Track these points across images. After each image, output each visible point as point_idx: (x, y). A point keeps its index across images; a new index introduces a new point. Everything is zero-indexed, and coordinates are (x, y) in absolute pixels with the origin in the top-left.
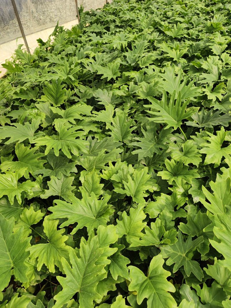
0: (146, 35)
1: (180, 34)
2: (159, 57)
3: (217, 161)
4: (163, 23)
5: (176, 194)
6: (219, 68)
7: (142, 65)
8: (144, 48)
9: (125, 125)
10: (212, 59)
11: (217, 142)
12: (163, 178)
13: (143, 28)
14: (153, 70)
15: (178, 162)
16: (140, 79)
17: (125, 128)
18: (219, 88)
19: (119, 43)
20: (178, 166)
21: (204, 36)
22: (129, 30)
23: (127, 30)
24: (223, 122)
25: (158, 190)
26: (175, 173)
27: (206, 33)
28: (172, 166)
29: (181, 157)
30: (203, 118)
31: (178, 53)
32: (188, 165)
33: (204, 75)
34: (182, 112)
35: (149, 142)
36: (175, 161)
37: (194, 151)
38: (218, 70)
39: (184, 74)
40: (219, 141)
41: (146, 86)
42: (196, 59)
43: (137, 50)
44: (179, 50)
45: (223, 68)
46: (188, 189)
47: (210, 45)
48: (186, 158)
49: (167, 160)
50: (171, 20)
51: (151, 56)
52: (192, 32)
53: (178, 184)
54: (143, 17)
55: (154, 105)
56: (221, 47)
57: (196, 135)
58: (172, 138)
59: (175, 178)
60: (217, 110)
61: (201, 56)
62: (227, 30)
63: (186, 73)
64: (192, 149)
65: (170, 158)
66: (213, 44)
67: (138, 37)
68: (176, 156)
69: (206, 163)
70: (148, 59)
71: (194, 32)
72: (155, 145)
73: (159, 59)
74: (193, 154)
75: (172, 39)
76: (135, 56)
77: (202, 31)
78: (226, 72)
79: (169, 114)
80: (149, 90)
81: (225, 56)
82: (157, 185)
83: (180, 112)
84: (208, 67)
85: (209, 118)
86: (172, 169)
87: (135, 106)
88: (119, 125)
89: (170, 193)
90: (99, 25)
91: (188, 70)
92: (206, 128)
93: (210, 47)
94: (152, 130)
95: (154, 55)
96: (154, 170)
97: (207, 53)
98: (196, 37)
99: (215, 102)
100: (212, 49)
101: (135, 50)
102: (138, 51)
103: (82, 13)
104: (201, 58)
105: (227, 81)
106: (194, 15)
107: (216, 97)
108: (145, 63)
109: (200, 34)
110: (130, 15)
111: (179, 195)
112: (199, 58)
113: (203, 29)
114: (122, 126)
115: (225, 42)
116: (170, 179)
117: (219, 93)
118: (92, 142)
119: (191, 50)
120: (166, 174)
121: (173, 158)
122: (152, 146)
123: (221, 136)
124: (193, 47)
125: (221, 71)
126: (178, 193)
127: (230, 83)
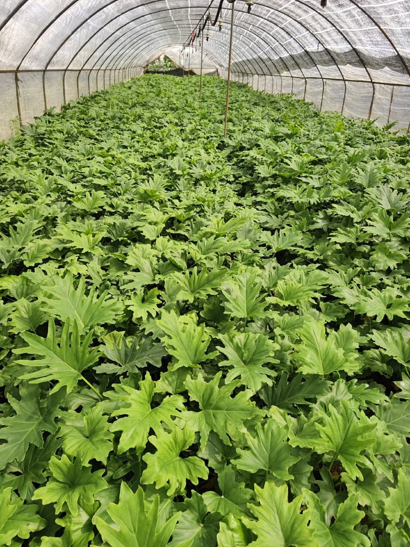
0: (39, 209)
1: (97, 206)
2: (60, 247)
3: (140, 442)
4: (72, 187)
5: (69, 532)
6: (151, 264)
7: (30, 261)
8: (32, 233)
10: (141, 248)
12: (44, 503)
13: (38, 195)
14: (43, 274)
15: (75, 458)
16: (19, 291)
18: (152, 296)
20: (75, 466)
21: (136, 209)
22: (14, 196)
23: (11, 195)
24: (154, 358)
25: (41, 528)
26: (72, 481)
27: (139, 202)
28: (65, 469)
29: (79, 447)
30: (126, 355)
31: (91, 238)
32: (90, 462)
33: (131, 275)
34: (84, 352)
35: (26, 421)
36: (69, 457)
37: (102, 428)
38: (151, 266)
39: (102, 272)
41: (26, 306)
42: (122, 247)
43: (20, 235)
44: (91, 235)
45: (159, 262)
46: (95, 511)
47: (139, 226)
48: (89, 445)
49: (54, 459)
50: (87, 181)
51: (45, 246)
52: (117, 203)
53: (73, 509)
54: (39, 176)
55: (34, 346)
56: (156, 228)
58: (74, 401)
59: (68, 496)
60: (151, 334)
61: (129, 241)
62: (169, 198)
63: (106, 270)
64: (100, 425)
65: (60, 452)
66: (143, 223)
67: (26, 211)
68: (72, 445)
69: (120, 450)
70: (40, 249)
71: (119, 202)
72: (40, 424)
73: (60, 249)
74: (101, 436)
75: (84, 215)
76: (13, 247)
77: (132, 200)
78: (164, 267)
79: (62, 359)
80: (33, 313)
81: (162, 241)
83: (80, 355)
84: (137, 262)
85: (134, 353)
86: (64, 475)
89: (60, 532)
91: (108, 266)
92: (130, 373)
93: (139, 229)
94: (31, 396)
95: (51, 244)
96: (33, 483)
97: (137, 237)
98: (123, 210)
100: (142, 232)
101: (15, 235)
102: (21, 239)
104: (129, 244)
105: (164, 282)
106: (125, 173)
107: (148, 312)
108: (34, 257)
109: (130, 206)
110: (17, 171)
111: (76, 531)
112: (126, 245)
113: (135, 196)
115: (162, 219)
116: (59, 499)
117: (153, 303)
119: (114, 232)
121: (65, 450)
122: (32, 429)
123: (148, 390)
124: (117, 227)
125: (156, 267)
127: (170, 284)
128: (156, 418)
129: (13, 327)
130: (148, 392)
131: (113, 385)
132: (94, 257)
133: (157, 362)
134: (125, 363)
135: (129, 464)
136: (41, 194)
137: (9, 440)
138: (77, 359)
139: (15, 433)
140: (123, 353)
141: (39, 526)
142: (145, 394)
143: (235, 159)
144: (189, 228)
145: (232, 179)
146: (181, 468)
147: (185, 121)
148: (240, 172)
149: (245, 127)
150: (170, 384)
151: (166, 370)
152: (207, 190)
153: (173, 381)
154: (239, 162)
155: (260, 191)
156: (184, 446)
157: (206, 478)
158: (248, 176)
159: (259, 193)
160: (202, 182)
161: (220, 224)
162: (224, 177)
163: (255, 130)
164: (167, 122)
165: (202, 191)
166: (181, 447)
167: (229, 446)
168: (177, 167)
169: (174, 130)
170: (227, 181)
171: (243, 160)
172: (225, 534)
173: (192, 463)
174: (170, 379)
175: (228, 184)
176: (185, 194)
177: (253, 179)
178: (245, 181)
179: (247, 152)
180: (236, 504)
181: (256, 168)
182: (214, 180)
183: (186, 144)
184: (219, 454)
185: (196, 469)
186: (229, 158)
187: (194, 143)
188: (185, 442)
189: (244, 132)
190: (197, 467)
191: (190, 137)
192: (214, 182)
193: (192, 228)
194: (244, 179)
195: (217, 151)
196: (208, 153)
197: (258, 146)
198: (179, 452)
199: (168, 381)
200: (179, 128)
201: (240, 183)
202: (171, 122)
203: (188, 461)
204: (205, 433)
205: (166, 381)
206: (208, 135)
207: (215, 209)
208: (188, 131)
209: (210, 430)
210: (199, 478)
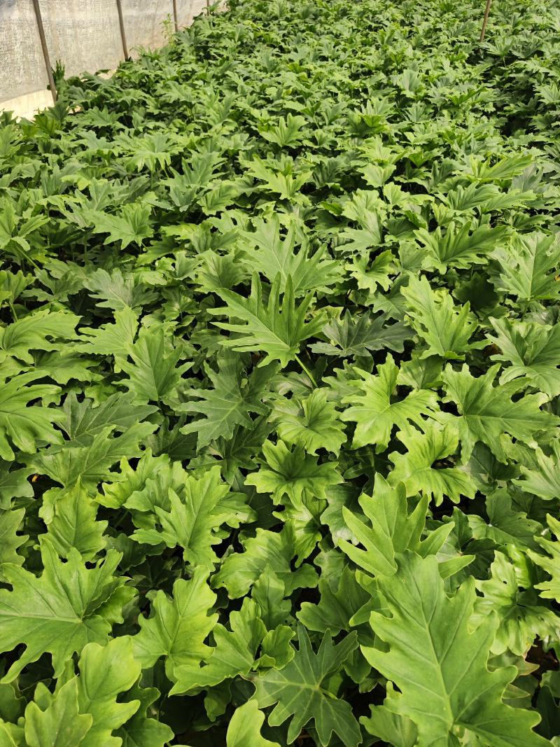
0: (217, 140)
1: (294, 139)
2: (249, 191)
3: (381, 438)
4: (255, 113)
5: (291, 528)
6: (379, 218)
7: (209, 209)
8: (211, 169)
9: (163, 360)
10: (364, 196)
11: (379, 390)
12: (259, 491)
13: (211, 123)
14: (232, 222)
15: (294, 445)
16: (202, 243)
17: (165, 366)
18: (382, 263)
19: (151, 157)
20: (295, 456)
21: (348, 145)
22: (178, 126)
23: (174, 125)
24: (393, 341)
25: (252, 521)
26: (289, 474)
27: (353, 137)
28: (281, 457)
29: (299, 433)
30: (350, 334)
31: (291, 181)
32: (317, 451)
33: (349, 233)
34: (299, 322)
35: (226, 398)
36: (287, 444)
37: (329, 416)
38: (379, 222)
39: (306, 229)
40: (385, 387)
41: (215, 260)
42: (332, 197)
43: (196, 172)
44: (291, 176)
45: (389, 217)
46: (321, 510)
47: (359, 167)
48: (312, 434)
49: (267, 443)
50: (276, 106)
51: (229, 188)
52: (321, 136)
53: (296, 502)
54: (210, 97)
55: (234, 308)
56: (383, 170)
57: (335, 375)
58: (281, 385)
59: (288, 488)
60: (381, 312)
61: (342, 189)
62: (397, 131)
63: (311, 227)
64: (325, 412)
65: (274, 438)
66: (364, 164)
67: (200, 143)
68: (290, 430)
69: (356, 444)
70: (223, 193)
71: (324, 135)
72: (242, 404)
73: (249, 195)
74: (327, 424)
75: (276, 149)
76: (189, 187)
77: (342, 133)
78: (397, 225)
79: (270, 328)
80: (224, 270)
81: (392, 190)
82: (247, 506)
83: (295, 324)
84: (357, 215)
85: (362, 333)
86: (280, 464)
87: (192, 309)
88: (148, 361)
89: (278, 527)
90: (105, 111)
91: (314, 221)
92: (357, 357)
93: (359, 170)
94: (231, 369)
95: (237, 186)
96: (239, 468)
97: (354, 182)
98: (330, 146)
99: (376, 294)
100: (363, 175)
101: (189, 172)
102: (197, 177)
103: (61, 81)
104: (342, 193)
105: (398, 245)
106: (327, 97)
107: (377, 283)
108: (215, 204)
109: (338, 140)
110: (179, 90)
111: (298, 529)
112: (338, 193)
113: (346, 128)
114: (157, 361)
115: (391, 159)
116: (276, 490)
117: (383, 272)
118: (77, 408)
119: (320, 176)
120: (266, 478)
121: (281, 436)
122: (233, 408)
123: (388, 376)
124: (324, 169)
125: (385, 224)
126: (296, 525)
127: (407, 250)
128: (401, 414)
129: (200, 286)
130: (389, 381)
131: (335, 370)
132: (294, 208)
133: (397, 346)
134: (348, 345)
135: (360, 467)
136: (214, 121)
137: (208, 415)
138: (289, 329)
139: (216, 410)
140: (345, 331)
141: (248, 519)
142: (385, 382)
143: (498, 78)
144: (430, 175)
145: (491, 109)
146: (436, 480)
147: (417, 17)
148: (507, 98)
149: (516, 25)
150: (414, 377)
151: (410, 359)
152: (453, 124)
153: (419, 374)
154: (504, 83)
155: (540, 126)
156: (441, 454)
157: (472, 497)
158: (520, 104)
159: (538, 131)
160: (445, 112)
161: (483, 169)
162: (478, 106)
163: (533, 31)
164: (388, 19)
165: (445, 123)
166: (437, 454)
167: (503, 464)
168: (407, 87)
169: (399, 32)
170: (483, 111)
171: (510, 80)
172: (503, 566)
173: (451, 476)
174: (414, 371)
175: (484, 117)
176: (422, 127)
177: (526, 108)
178: (515, 111)
179: (521, 64)
180: (514, 535)
181: (538, 88)
182: (463, 108)
183: (419, 53)
184: (485, 474)
185: (457, 484)
186: (487, 76)
187: (431, 51)
188: (444, 448)
189: (515, 33)
190: (460, 482)
191: (425, 42)
192: (464, 112)
193: (435, 174)
194: (513, 108)
195: (466, 65)
196: (455, 68)
197: (540, 54)
198: (432, 460)
199: (412, 373)
200: (407, 29)
201: (504, 116)
202: (394, 20)
203: (446, 473)
204: (470, 443)
205: (409, 373)
206: (455, 39)
207: (470, 148)
208: (421, 32)
209: (476, 440)
210: (462, 496)
